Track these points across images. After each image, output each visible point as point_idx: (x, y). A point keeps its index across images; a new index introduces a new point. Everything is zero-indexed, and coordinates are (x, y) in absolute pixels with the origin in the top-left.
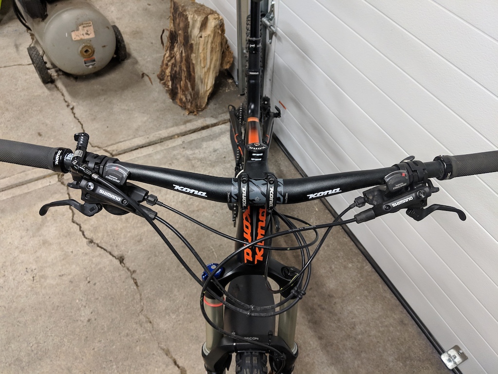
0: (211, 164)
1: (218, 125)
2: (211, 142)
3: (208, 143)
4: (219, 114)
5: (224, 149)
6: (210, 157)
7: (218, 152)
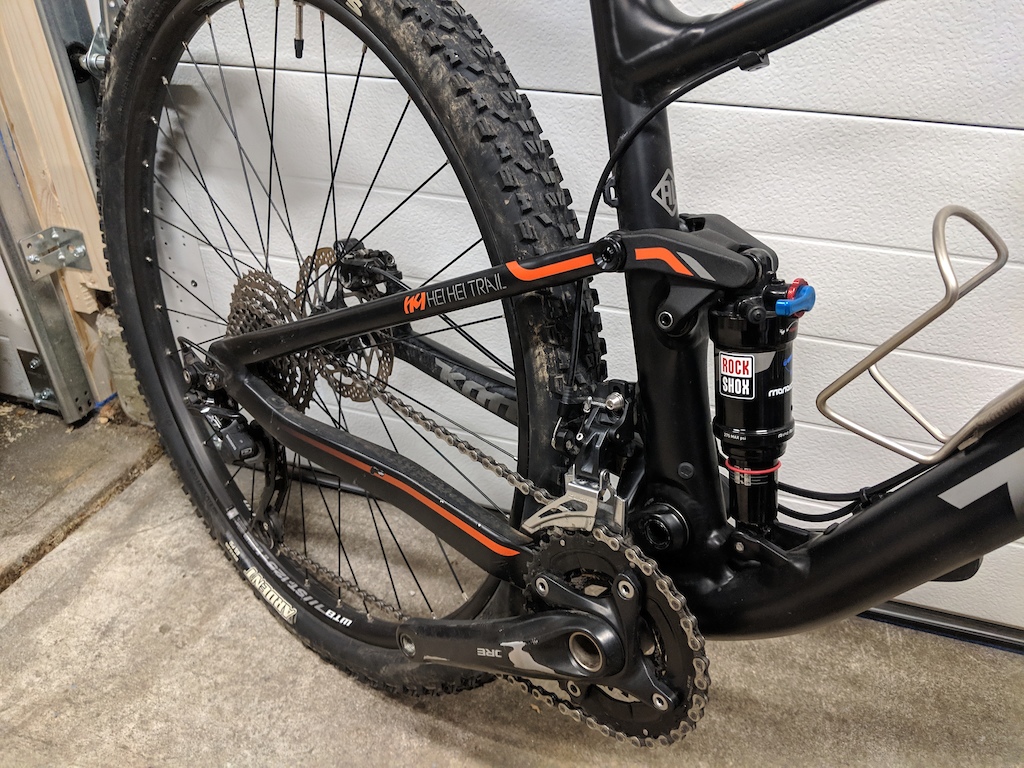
3: (54, 621)
5: (137, 604)
7: (123, 627)
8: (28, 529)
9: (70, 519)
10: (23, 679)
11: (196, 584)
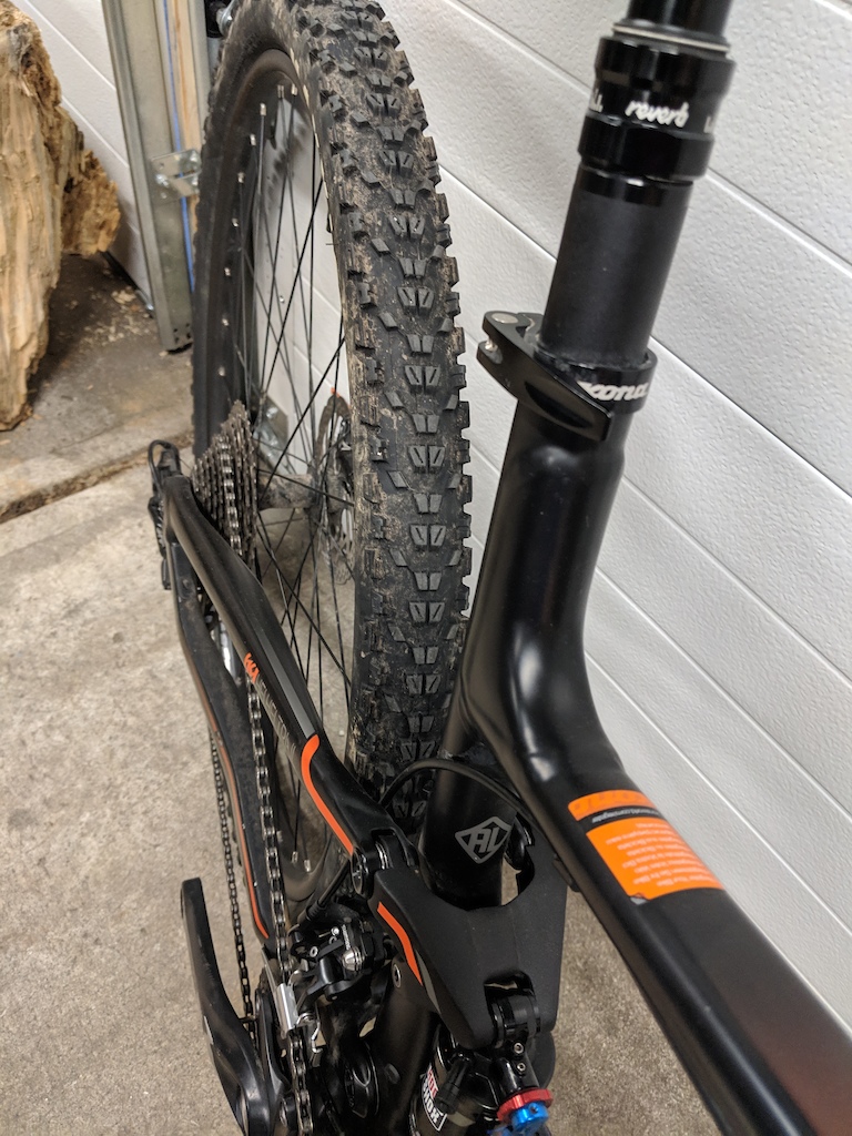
0: (55, 679)
1: (84, 487)
2: (53, 570)
3: (40, 575)
4: (85, 438)
5: (112, 596)
6: (53, 645)
7: (88, 615)
8: (74, 455)
9: (112, 463)
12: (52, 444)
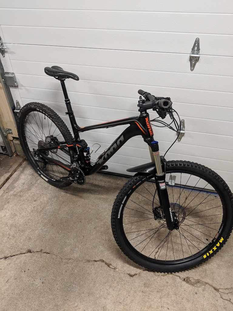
0: (28, 190)
3: (17, 183)
6: (24, 187)
7: (26, 183)
8: (9, 172)
9: (14, 170)
10: (15, 190)
11: (34, 178)
12: (5, 172)
